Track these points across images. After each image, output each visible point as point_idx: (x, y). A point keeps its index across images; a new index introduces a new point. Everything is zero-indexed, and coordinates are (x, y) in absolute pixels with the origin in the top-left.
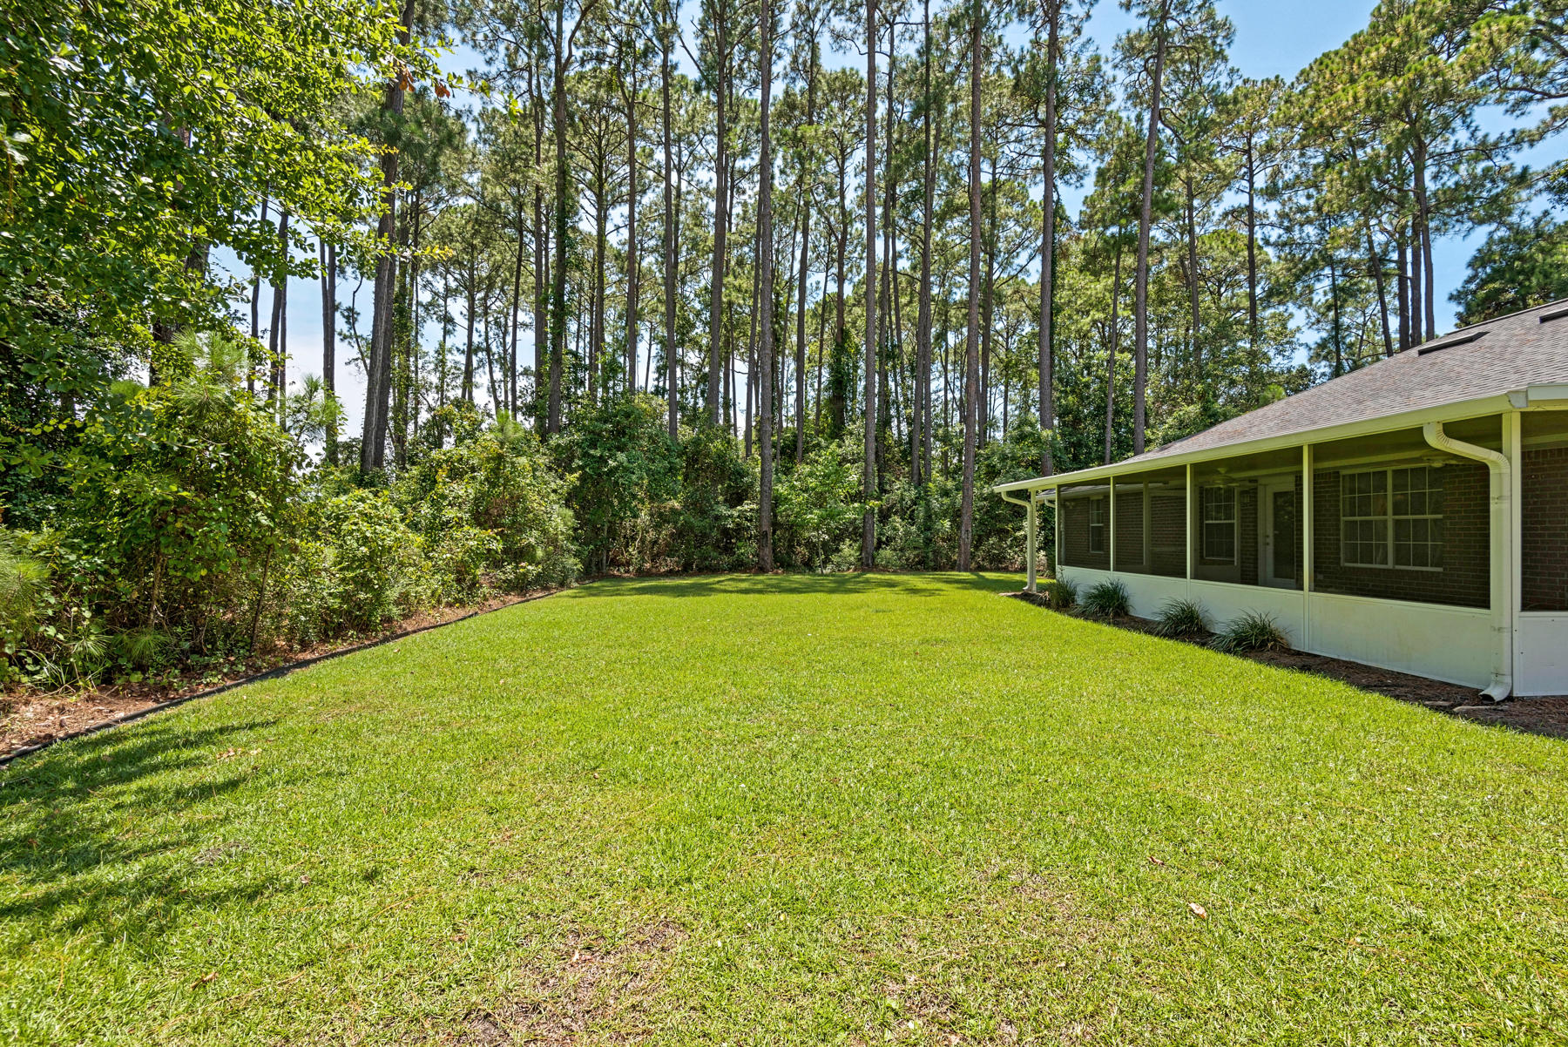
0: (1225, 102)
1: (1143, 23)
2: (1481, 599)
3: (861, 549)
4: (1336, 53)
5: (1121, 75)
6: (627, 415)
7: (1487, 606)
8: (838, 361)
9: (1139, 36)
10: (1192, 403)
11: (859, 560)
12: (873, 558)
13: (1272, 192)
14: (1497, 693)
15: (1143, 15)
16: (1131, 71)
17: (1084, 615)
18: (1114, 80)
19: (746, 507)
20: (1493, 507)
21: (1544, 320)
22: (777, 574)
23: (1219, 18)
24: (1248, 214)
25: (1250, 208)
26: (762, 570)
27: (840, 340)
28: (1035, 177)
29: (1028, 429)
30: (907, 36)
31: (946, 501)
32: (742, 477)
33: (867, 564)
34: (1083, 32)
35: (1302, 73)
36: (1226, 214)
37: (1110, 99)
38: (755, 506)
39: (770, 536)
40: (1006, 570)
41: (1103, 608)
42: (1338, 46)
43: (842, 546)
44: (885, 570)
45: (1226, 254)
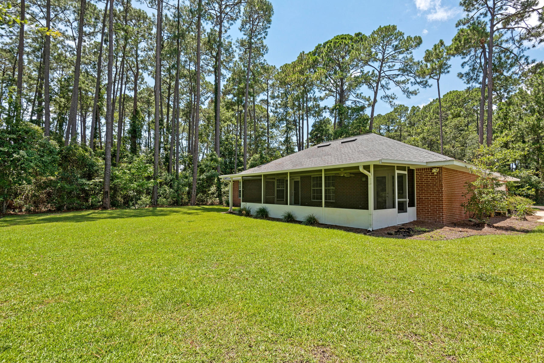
0: (265, 69)
1: (245, 37)
2: (366, 208)
3: (151, 198)
4: (289, 65)
5: (238, 50)
6: (27, 132)
7: (368, 209)
8: (134, 122)
9: (245, 41)
10: (258, 154)
11: (151, 202)
12: (157, 202)
13: (273, 97)
14: (371, 230)
15: (245, 34)
16: (240, 50)
17: (256, 217)
18: (236, 51)
19: (97, 180)
20: (369, 186)
21: (342, 143)
22: (113, 209)
23: (264, 44)
24: (267, 102)
25: (267, 100)
26: (104, 208)
27: (135, 114)
28: (209, 73)
29: (214, 157)
30: (167, 8)
31: (187, 180)
32: (93, 166)
33: (154, 204)
34: (227, 32)
35: (281, 67)
36: (261, 100)
37: (234, 57)
38: (102, 180)
39: (109, 193)
40: (206, 205)
41: (262, 215)
42: (290, 63)
43: (141, 197)
44: (162, 206)
45: (260, 112)
